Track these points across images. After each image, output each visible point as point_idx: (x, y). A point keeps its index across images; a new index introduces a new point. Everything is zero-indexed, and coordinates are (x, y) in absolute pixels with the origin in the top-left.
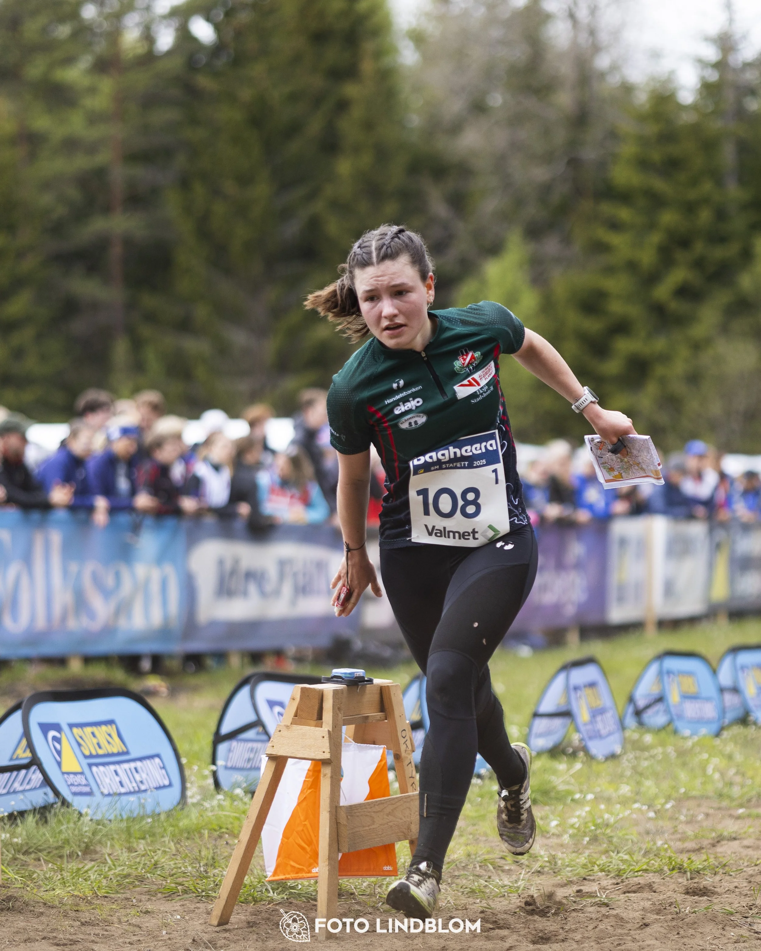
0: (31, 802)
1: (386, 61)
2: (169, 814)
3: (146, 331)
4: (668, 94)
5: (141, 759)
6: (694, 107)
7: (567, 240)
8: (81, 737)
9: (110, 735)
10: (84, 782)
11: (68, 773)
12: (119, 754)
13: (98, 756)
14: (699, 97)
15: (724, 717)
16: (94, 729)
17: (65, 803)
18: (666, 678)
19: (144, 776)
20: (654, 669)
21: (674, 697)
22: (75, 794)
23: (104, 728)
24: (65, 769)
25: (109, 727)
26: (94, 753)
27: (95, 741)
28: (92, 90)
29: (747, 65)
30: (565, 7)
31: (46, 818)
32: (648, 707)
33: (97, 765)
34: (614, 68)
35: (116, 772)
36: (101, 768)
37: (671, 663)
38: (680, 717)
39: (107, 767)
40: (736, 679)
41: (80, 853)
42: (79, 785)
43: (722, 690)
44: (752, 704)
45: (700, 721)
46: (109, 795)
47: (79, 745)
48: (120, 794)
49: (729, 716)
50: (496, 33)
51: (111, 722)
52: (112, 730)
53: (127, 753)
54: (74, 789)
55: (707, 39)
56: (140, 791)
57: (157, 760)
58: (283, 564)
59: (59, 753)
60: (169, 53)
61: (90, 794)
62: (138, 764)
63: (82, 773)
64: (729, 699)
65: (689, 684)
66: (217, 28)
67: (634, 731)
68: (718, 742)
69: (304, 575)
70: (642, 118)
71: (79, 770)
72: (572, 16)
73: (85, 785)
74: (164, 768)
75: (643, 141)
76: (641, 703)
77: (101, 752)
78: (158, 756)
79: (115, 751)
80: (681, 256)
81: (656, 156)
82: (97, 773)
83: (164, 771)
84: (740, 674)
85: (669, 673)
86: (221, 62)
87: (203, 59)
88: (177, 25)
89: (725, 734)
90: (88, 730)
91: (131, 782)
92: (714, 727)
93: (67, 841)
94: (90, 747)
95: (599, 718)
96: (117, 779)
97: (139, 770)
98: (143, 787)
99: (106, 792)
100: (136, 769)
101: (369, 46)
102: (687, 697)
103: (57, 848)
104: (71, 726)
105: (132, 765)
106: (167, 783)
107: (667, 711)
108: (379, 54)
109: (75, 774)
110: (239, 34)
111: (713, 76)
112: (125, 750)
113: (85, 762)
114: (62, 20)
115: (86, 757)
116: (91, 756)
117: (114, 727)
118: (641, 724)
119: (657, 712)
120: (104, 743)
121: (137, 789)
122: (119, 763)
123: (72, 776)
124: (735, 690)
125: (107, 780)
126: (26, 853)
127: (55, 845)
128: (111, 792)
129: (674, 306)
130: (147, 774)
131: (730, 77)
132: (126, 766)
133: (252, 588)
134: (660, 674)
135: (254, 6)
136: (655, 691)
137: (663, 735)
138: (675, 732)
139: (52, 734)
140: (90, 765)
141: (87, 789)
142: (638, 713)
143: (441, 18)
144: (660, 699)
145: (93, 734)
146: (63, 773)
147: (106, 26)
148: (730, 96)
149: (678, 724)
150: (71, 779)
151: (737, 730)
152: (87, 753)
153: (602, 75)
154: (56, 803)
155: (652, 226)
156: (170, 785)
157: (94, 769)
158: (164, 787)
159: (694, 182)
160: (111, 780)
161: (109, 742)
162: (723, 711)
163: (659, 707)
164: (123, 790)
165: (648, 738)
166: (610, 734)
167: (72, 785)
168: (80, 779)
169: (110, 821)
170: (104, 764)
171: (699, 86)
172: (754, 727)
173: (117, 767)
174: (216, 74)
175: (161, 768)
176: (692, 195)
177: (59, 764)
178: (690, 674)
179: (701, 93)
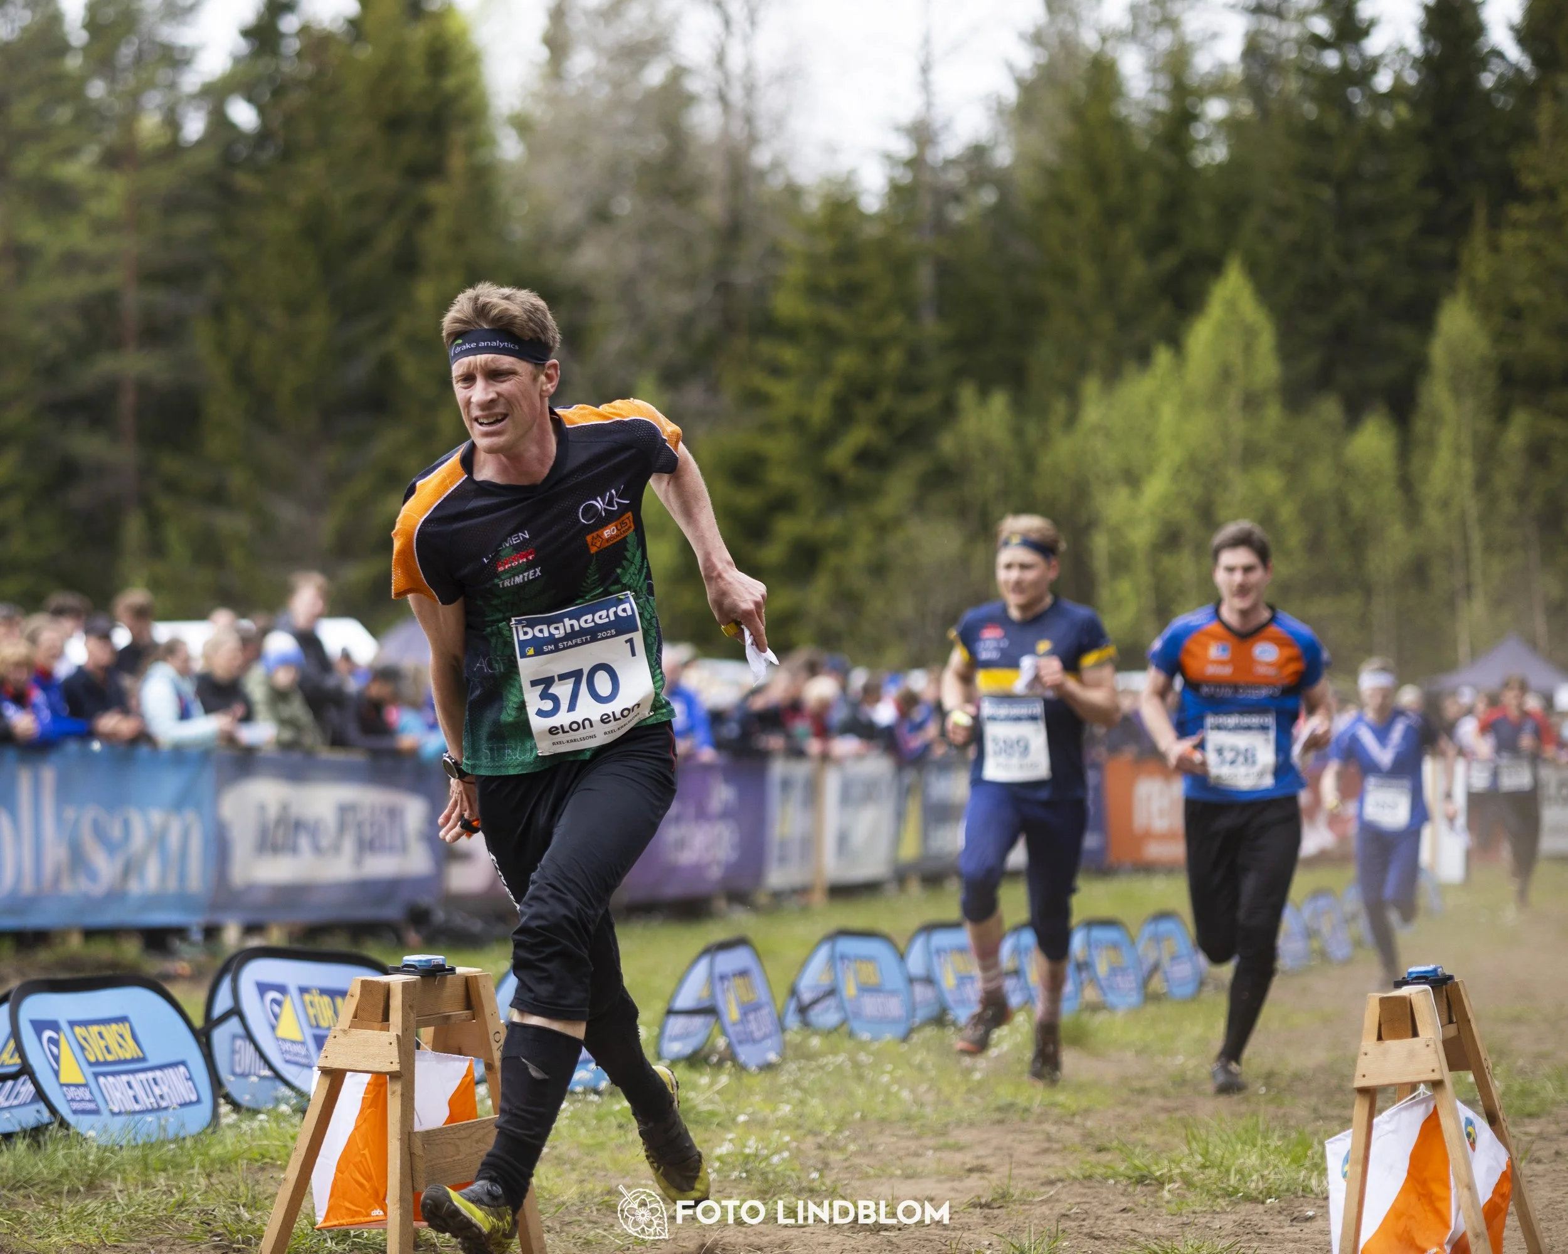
0: (20, 1123)
1: (482, 155)
2: (197, 1138)
3: (165, 503)
4: (847, 199)
5: (161, 1067)
6: (879, 217)
7: (713, 389)
8: (85, 1039)
9: (121, 1036)
10: (88, 1096)
11: (68, 1085)
12: (133, 1060)
13: (106, 1063)
14: (887, 203)
15: (914, 1016)
16: (102, 1029)
17: (63, 1124)
18: (839, 965)
19: (165, 1089)
20: (823, 952)
21: (850, 990)
22: (75, 1112)
23: (114, 1027)
24: (63, 1080)
25: (121, 1025)
26: (101, 1059)
27: (102, 1043)
28: (99, 191)
29: (949, 163)
30: (713, 86)
31: (38, 1142)
32: (815, 1002)
33: (105, 1074)
34: (777, 165)
35: (129, 1084)
36: (111, 1079)
37: (847, 946)
38: (857, 1015)
39: (118, 1078)
40: (929, 967)
41: (82, 1189)
42: (82, 1100)
43: (911, 980)
44: (950, 999)
45: (883, 1021)
46: (120, 1113)
47: (83, 1048)
48: (134, 1113)
49: (921, 1014)
50: (623, 119)
51: (123, 1020)
52: (124, 1029)
53: (143, 1059)
54: (75, 1106)
55: (898, 129)
56: (159, 1109)
57: (182, 1069)
58: (345, 810)
59: (57, 1059)
60: (200, 143)
61: (96, 1112)
62: (158, 1074)
63: (85, 1085)
64: (921, 992)
65: (869, 973)
66: (262, 111)
67: (797, 1033)
68: (905, 1047)
69: (372, 825)
70: (812, 230)
71: (82, 1081)
72: (722, 98)
73: (90, 1101)
74: (190, 1079)
75: (813, 260)
76: (807, 997)
77: (110, 1058)
78: (183, 1063)
79: (128, 1056)
80: (862, 410)
81: (831, 279)
82: (105, 1084)
83: (190, 1083)
84: (935, 960)
85: (843, 957)
86: (266, 156)
87: (243, 151)
88: (211, 107)
89: (916, 1038)
90: (95, 1029)
91: (148, 1097)
92: (901, 1029)
93: (65, 1173)
94: (96, 1052)
95: (751, 1017)
96: (131, 1093)
97: (159, 1081)
98: (163, 1104)
99: (116, 1109)
100: (154, 1080)
101: (458, 136)
102: (866, 989)
103: (54, 1182)
104: (72, 1024)
105: (150, 1075)
106: (194, 1098)
107: (841, 1007)
108: (472, 146)
109: (77, 1086)
110: (290, 120)
111: (905, 177)
112: (141, 1055)
113: (89, 1071)
114: (61, 100)
115: (91, 1064)
116: (98, 1063)
117: (127, 1025)
118: (806, 1024)
119: (827, 1009)
120: (114, 1046)
121: (155, 1105)
122: (133, 1072)
123: (72, 1089)
124: (929, 980)
125: (118, 1095)
126: (14, 1189)
127: (52, 1178)
128: (123, 1110)
129: (852, 475)
130: (169, 1087)
131: (927, 177)
132: (142, 1076)
133: (304, 842)
134: (832, 960)
135: (310, 83)
136: (825, 981)
137: (834, 1038)
138: (851, 1035)
139: (48, 1034)
140: (96, 1075)
141: (91, 1106)
142: (803, 1010)
143: (553, 100)
144: (832, 992)
145: (100, 1034)
146: (62, 1085)
147: (118, 107)
148: (926, 203)
149: (856, 1025)
150: (72, 1093)
151: (930, 1032)
152: (92, 1059)
153: (761, 175)
154: (51, 1123)
155: (824, 370)
156: (199, 1101)
157: (102, 1080)
158: (191, 1103)
159: (880, 315)
160: (122, 1094)
161: (120, 1046)
162: (912, 1008)
163: (831, 1002)
164: (137, 1107)
165: (815, 1042)
166: (766, 1037)
167: (73, 1100)
168: (83, 1093)
169: (121, 1147)
170: (114, 1074)
171: (887, 189)
172: (953, 1029)
173: (131, 1078)
174: (260, 171)
175: (187, 1079)
176: (878, 331)
177: (57, 1073)
178: (869, 959)
179: (890, 199)
